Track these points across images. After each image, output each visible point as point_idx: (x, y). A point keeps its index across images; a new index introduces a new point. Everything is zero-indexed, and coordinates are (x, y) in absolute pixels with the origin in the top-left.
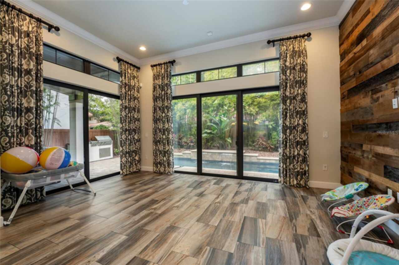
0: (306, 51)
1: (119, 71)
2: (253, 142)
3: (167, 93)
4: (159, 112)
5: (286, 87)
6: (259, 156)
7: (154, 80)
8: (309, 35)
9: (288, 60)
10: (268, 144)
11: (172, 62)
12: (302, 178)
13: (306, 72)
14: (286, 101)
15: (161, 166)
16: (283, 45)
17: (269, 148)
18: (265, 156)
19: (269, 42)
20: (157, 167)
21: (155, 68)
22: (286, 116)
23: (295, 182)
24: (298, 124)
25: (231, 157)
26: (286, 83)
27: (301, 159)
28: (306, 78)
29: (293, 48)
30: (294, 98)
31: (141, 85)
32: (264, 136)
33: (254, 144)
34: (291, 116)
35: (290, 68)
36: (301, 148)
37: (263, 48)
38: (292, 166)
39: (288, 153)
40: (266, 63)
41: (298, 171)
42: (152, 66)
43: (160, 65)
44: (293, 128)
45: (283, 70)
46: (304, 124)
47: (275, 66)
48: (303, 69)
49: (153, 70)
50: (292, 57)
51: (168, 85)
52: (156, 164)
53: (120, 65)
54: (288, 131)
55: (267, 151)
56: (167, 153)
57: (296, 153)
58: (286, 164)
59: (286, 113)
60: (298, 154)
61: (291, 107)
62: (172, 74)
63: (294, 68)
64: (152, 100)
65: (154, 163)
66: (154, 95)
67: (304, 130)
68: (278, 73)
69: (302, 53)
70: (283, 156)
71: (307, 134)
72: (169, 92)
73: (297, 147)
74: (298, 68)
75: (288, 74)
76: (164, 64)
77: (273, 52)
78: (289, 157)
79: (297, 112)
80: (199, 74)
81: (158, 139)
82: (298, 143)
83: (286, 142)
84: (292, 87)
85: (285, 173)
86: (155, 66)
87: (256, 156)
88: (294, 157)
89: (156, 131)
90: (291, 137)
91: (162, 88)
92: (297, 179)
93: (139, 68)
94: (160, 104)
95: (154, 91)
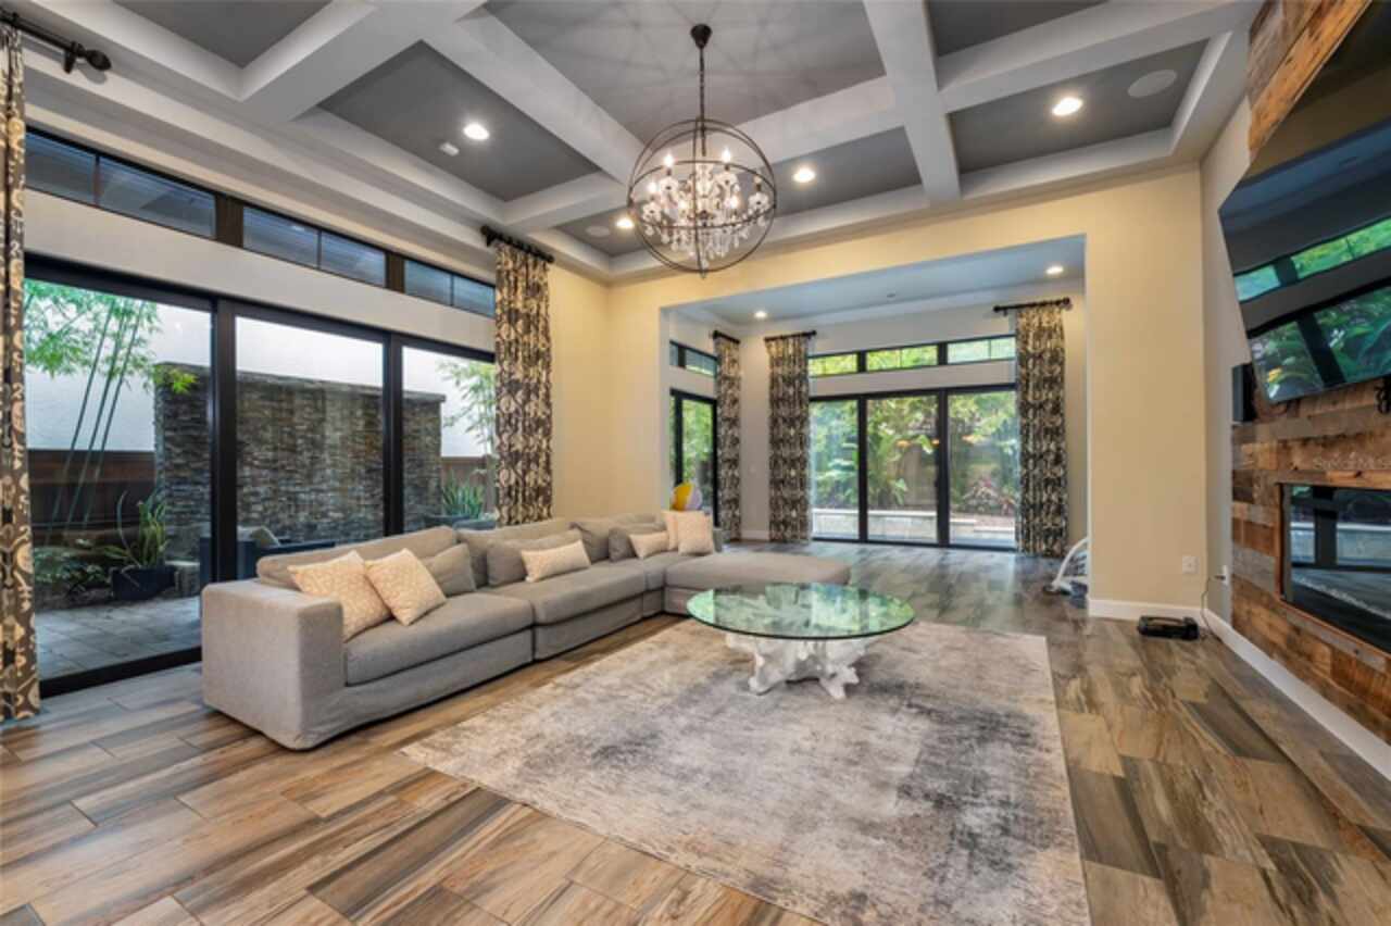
0: (1061, 329)
1: (716, 355)
2: (963, 491)
3: (800, 392)
4: (783, 427)
5: (1027, 386)
6: (979, 524)
7: (772, 366)
8: (1067, 302)
9: (1031, 342)
10: (1003, 495)
11: (809, 335)
12: (1055, 540)
13: (1062, 364)
14: (1027, 411)
15: (786, 527)
16: (1021, 316)
17: (1005, 506)
18: (994, 525)
19: (997, 309)
20: (779, 530)
21: (773, 343)
22: (1027, 435)
23: (1044, 547)
24: (1048, 451)
25: (909, 525)
26: (1028, 381)
27: (1053, 508)
28: (1062, 372)
29: (1040, 323)
30: (1041, 406)
31: (742, 373)
32: (994, 474)
33: (964, 497)
34: (1037, 437)
35: (1033, 356)
36: (1053, 490)
37: (986, 316)
38: (1037, 520)
39: (1031, 500)
40: (994, 342)
41: (1048, 530)
42: (767, 340)
43: (783, 338)
44: (1039, 457)
45: (1023, 359)
46: (1059, 449)
47: (1007, 348)
48: (1057, 357)
49: (769, 347)
50: (1038, 337)
51: (803, 377)
52: (775, 523)
53: (717, 344)
54: (1031, 461)
55: (1000, 515)
56: (800, 504)
57: (1044, 499)
58: (1027, 518)
59: (1028, 431)
60: (1049, 500)
61: (1036, 422)
62: (810, 353)
63: (1040, 356)
64: (767, 404)
65: (772, 522)
66: (772, 395)
67: (1058, 460)
68: (1013, 363)
69: (1055, 331)
70: (1023, 504)
71: (1064, 467)
72: (804, 389)
73: (1046, 486)
74: (1047, 356)
75: (1030, 366)
76: (794, 336)
77: (1004, 324)
78: (1033, 506)
79: (1047, 431)
80: (862, 357)
81: (782, 477)
82: (1048, 482)
83: (1028, 481)
84: (1037, 387)
85: (1025, 533)
86: (773, 339)
87: (972, 525)
88: (1042, 505)
89: (776, 462)
90: (1037, 471)
91: (789, 381)
92: (1046, 542)
93: (737, 342)
94: (784, 411)
95: (772, 388)
